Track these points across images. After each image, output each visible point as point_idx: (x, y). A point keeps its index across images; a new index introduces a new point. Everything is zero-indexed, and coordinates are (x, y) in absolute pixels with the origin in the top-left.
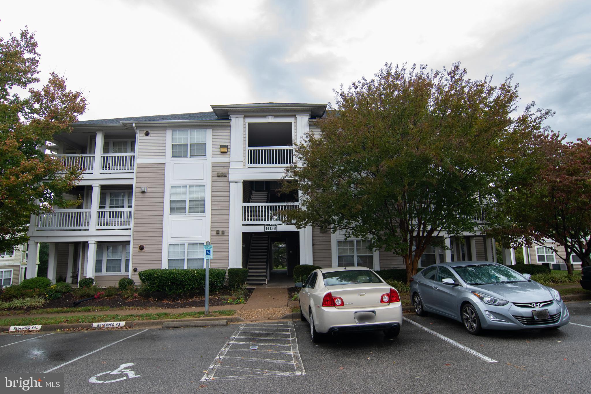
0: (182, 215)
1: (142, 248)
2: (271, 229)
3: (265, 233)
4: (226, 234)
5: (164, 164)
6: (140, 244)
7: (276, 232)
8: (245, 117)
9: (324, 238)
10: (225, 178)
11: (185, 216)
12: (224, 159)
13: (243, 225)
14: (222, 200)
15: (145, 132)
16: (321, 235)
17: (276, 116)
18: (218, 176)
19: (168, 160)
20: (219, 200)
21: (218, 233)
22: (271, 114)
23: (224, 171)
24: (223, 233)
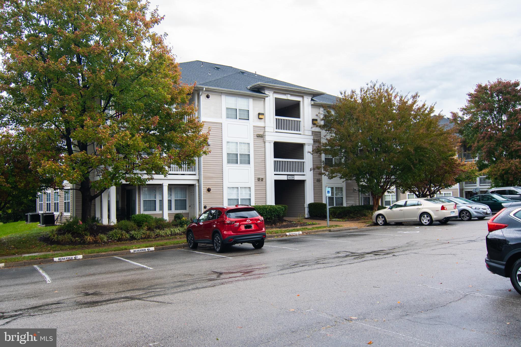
0: (236, 165)
1: (209, 190)
2: (290, 178)
3: (288, 181)
4: (264, 181)
5: (221, 124)
6: (208, 187)
7: (294, 180)
8: (275, 92)
9: (319, 185)
10: (262, 138)
11: (237, 166)
12: (260, 124)
13: (275, 174)
14: (260, 155)
15: (206, 94)
16: (317, 183)
17: (292, 95)
18: (258, 137)
19: (224, 120)
20: (258, 155)
21: (259, 179)
22: (288, 93)
23: (261, 133)
24: (262, 180)
